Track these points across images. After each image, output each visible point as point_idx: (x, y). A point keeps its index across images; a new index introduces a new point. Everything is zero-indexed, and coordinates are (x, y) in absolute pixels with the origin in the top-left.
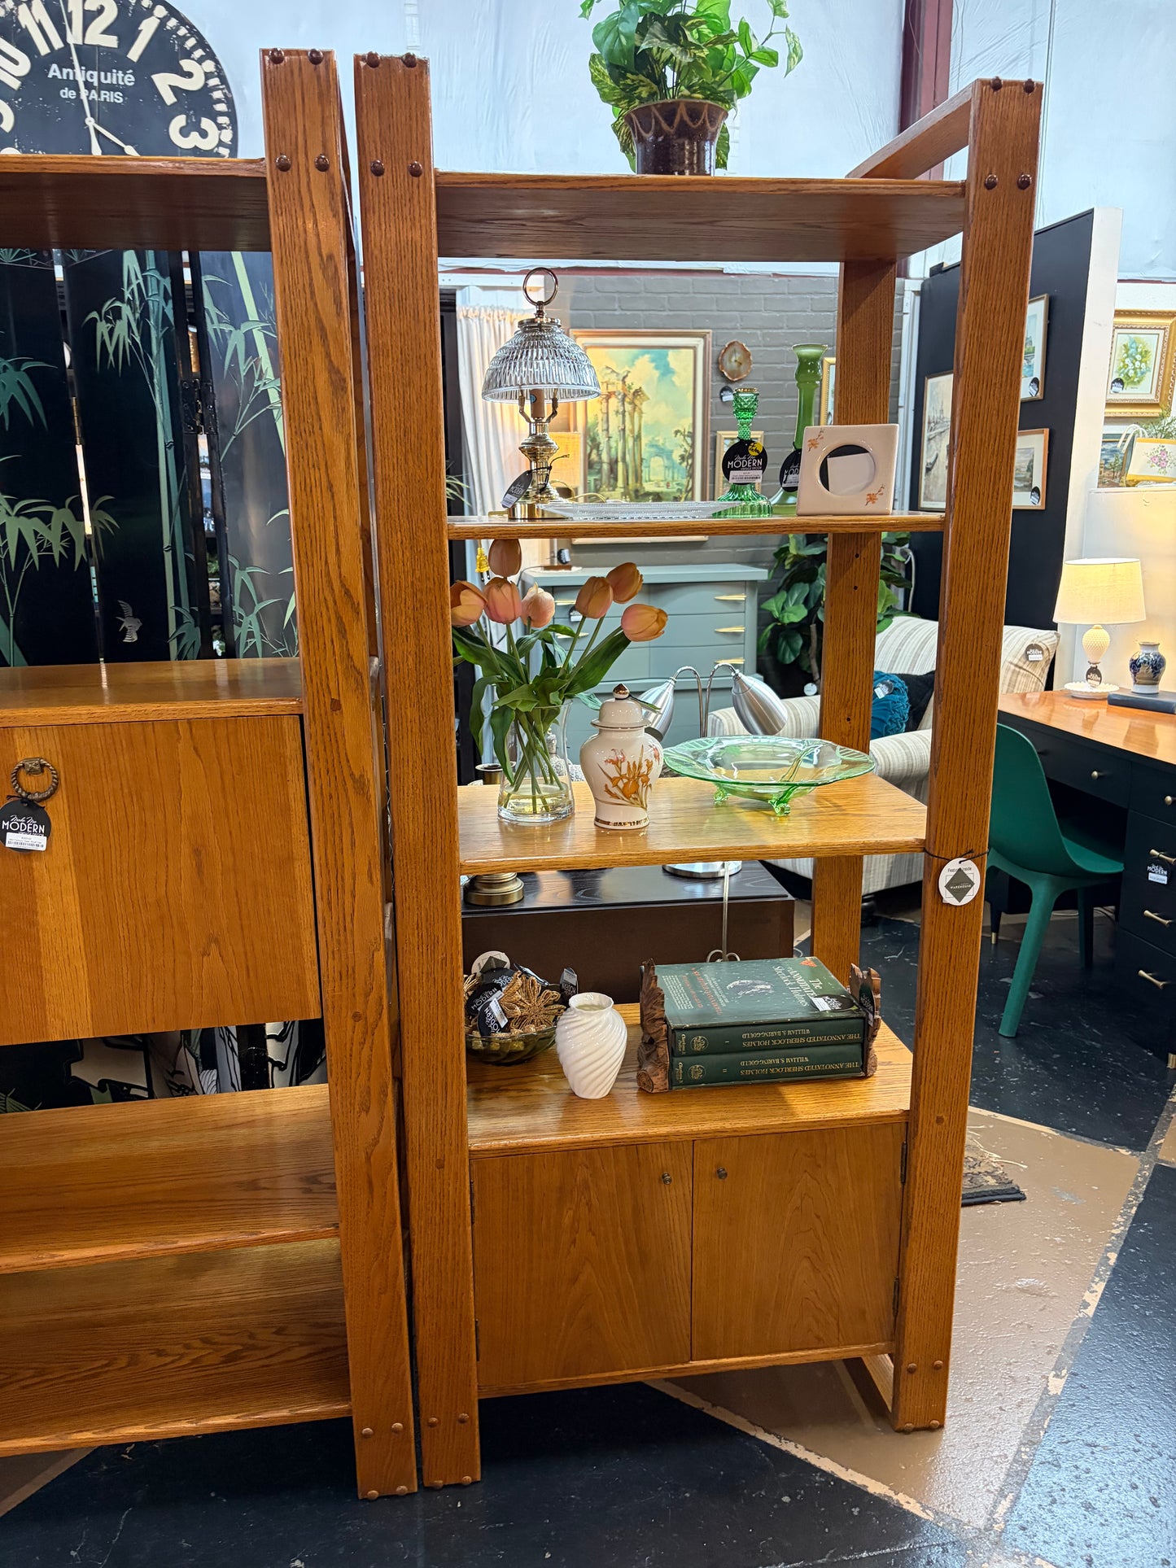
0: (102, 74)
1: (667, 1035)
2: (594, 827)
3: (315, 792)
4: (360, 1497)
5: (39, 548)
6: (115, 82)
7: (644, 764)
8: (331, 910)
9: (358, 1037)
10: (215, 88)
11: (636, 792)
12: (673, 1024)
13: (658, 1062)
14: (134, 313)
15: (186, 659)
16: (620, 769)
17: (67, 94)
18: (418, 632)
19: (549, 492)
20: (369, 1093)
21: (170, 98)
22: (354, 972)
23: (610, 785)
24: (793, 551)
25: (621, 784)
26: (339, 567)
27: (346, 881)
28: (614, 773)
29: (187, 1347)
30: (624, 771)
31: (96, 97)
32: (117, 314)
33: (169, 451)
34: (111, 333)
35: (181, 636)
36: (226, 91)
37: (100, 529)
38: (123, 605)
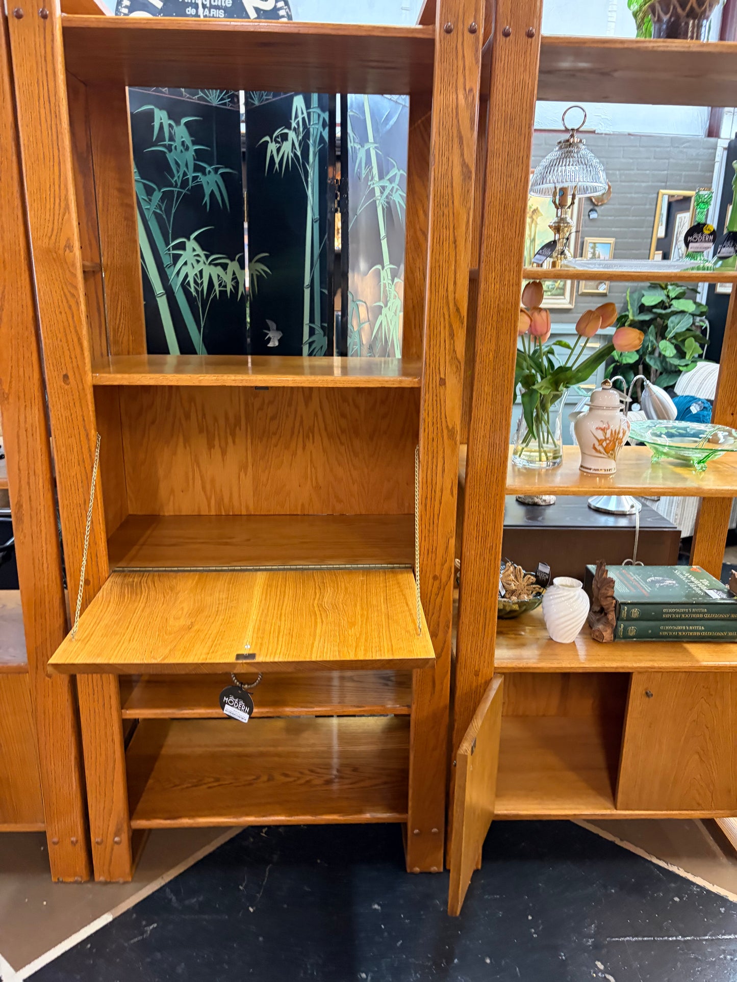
1: (615, 607)
2: (579, 471)
3: (424, 436)
4: (408, 870)
5: (220, 285)
6: (220, 4)
7: (621, 431)
8: (426, 510)
9: (435, 590)
10: (281, 8)
11: (613, 450)
12: (620, 600)
13: (607, 623)
14: (298, 137)
15: (315, 355)
16: (606, 434)
18: (498, 338)
19: (565, 255)
20: (438, 625)
21: (253, 15)
22: (436, 549)
23: (597, 444)
24: (631, 317)
25: (604, 444)
26: (455, 293)
27: (437, 492)
28: (600, 435)
29: (301, 773)
30: (608, 435)
32: (285, 137)
33: (314, 224)
34: (278, 150)
35: (313, 342)
36: (288, 10)
37: (257, 275)
38: (270, 323)
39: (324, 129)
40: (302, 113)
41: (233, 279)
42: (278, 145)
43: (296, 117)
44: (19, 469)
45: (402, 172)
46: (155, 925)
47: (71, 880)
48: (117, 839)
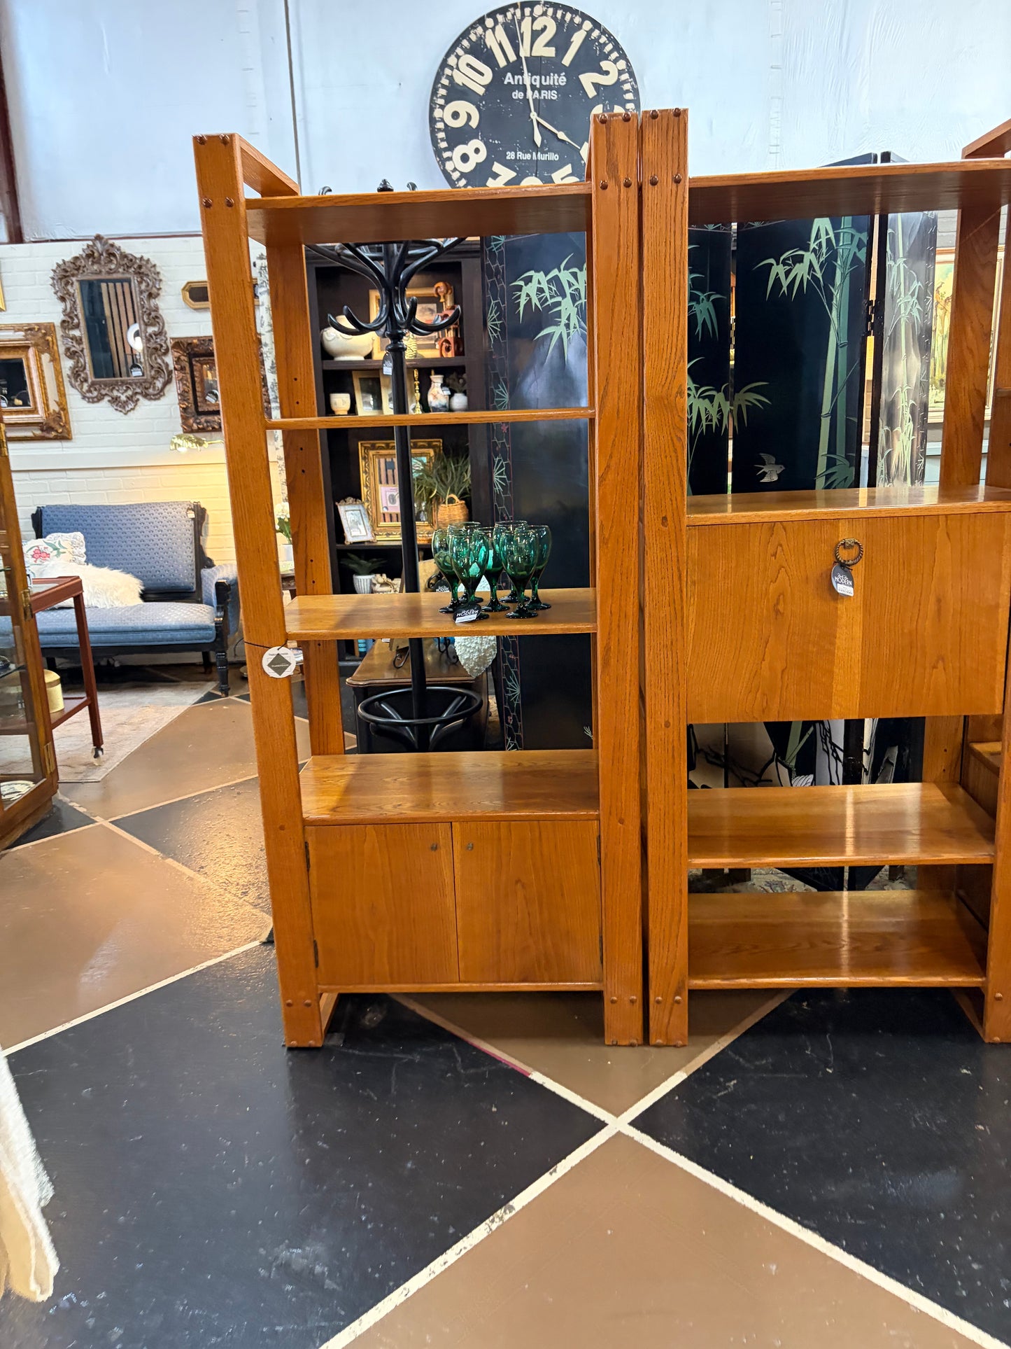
0: (543, 77)
4: (987, 1041)
5: (707, 419)
6: (552, 84)
10: (625, 82)
14: (818, 258)
17: (517, 95)
21: (591, 92)
31: (538, 96)
32: (799, 259)
33: (840, 350)
34: (787, 273)
35: (833, 474)
36: (633, 83)
37: (747, 406)
38: (764, 456)
39: (859, 250)
40: (827, 233)
41: (719, 412)
42: (788, 268)
43: (817, 237)
44: (611, 613)
45: (920, 284)
46: (735, 1082)
47: (626, 1043)
48: (678, 998)
